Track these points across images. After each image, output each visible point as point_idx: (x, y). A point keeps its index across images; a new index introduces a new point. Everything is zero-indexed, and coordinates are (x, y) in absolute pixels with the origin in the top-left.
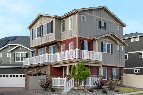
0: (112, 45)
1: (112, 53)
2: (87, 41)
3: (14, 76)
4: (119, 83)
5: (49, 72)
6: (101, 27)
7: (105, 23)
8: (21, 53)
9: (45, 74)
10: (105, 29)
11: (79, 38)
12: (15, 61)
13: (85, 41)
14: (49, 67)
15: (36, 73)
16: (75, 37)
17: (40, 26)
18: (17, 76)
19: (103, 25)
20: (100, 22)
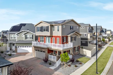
0: (76, 37)
1: (76, 41)
2: (65, 37)
3: (26, 47)
4: (78, 53)
5: (47, 52)
6: (71, 29)
7: (73, 27)
8: (29, 35)
9: (45, 52)
10: (73, 29)
11: (62, 36)
12: (26, 39)
13: (64, 37)
14: (47, 50)
15: (39, 50)
16: (60, 36)
17: (42, 27)
18: (27, 47)
19: (72, 28)
20: (71, 27)
